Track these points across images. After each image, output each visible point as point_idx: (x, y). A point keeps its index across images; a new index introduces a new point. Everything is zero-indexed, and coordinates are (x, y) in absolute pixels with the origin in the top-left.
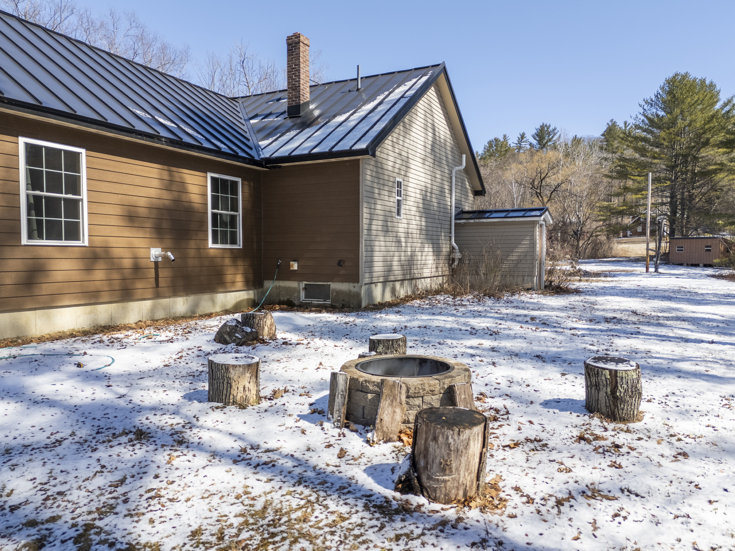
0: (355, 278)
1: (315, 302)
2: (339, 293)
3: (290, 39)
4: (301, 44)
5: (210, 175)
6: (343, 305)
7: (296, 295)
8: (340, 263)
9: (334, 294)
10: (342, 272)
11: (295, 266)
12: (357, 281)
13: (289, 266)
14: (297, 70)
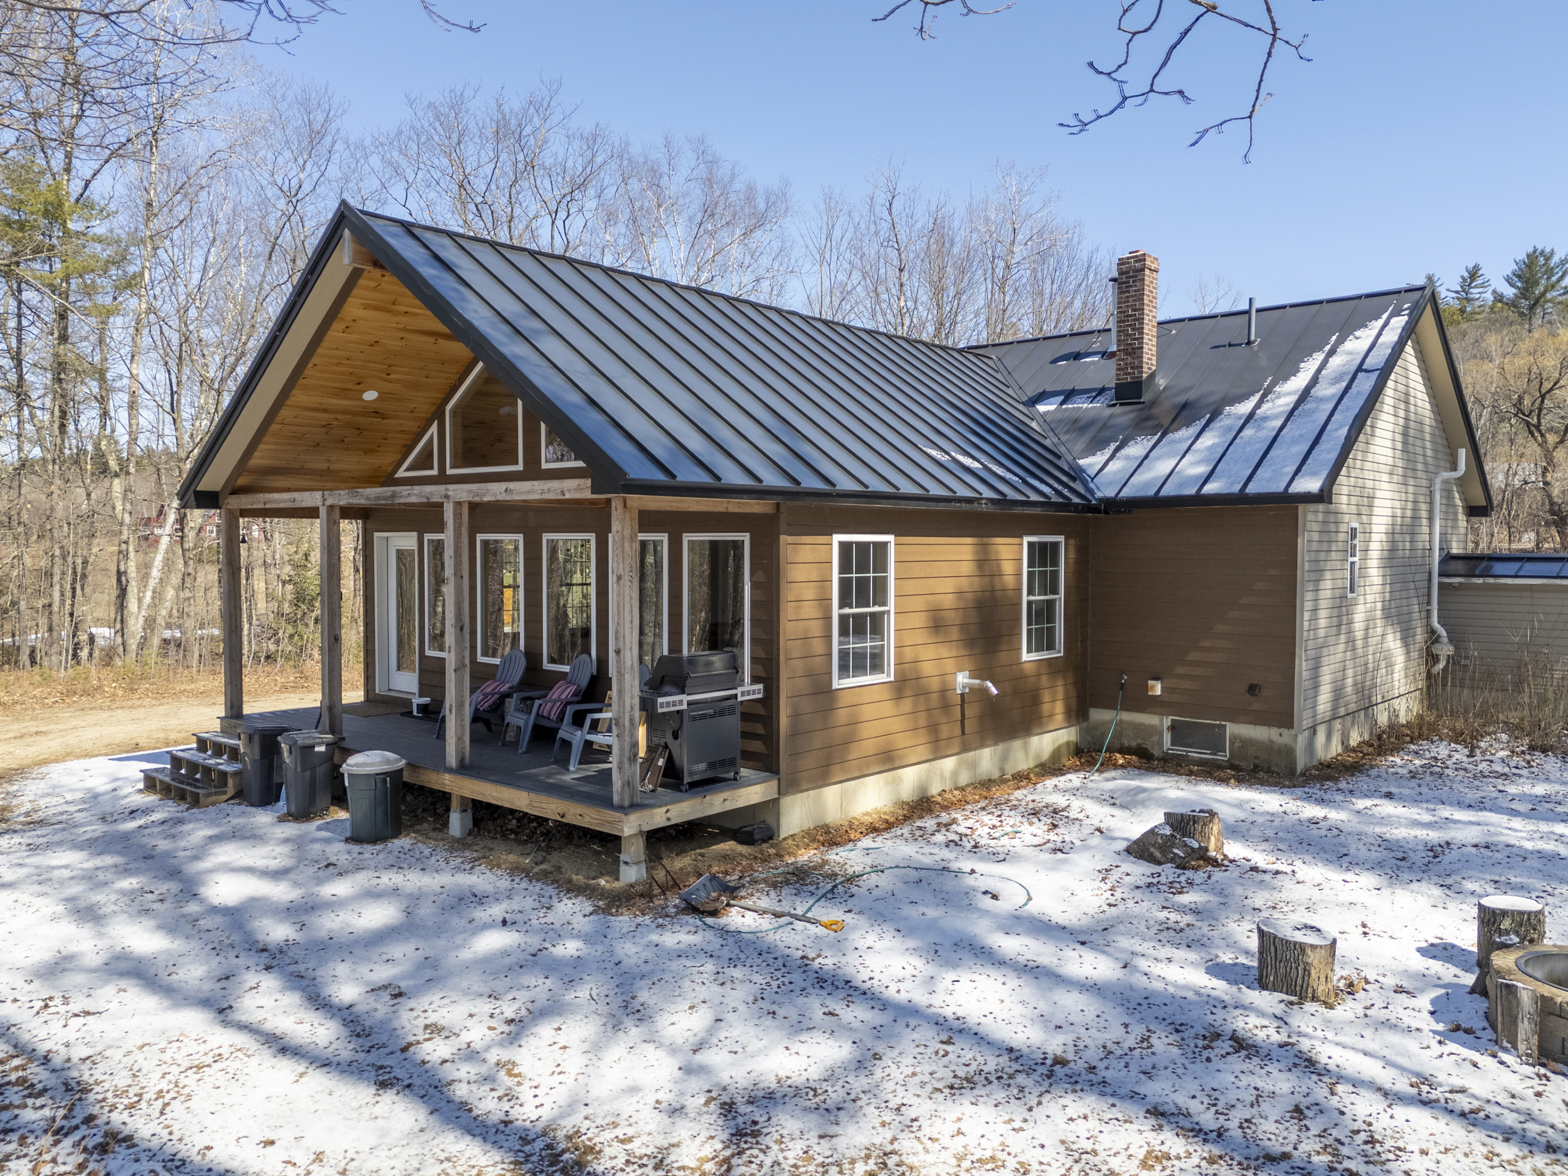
0: (1284, 718)
1: (1194, 754)
2: (1246, 743)
3: (1123, 264)
4: (1147, 272)
5: (1026, 539)
6: (1256, 766)
7: (1155, 738)
8: (1253, 689)
9: (1237, 745)
10: (1256, 705)
11: (1157, 688)
12: (1289, 725)
13: (1146, 688)
14: (1138, 320)
